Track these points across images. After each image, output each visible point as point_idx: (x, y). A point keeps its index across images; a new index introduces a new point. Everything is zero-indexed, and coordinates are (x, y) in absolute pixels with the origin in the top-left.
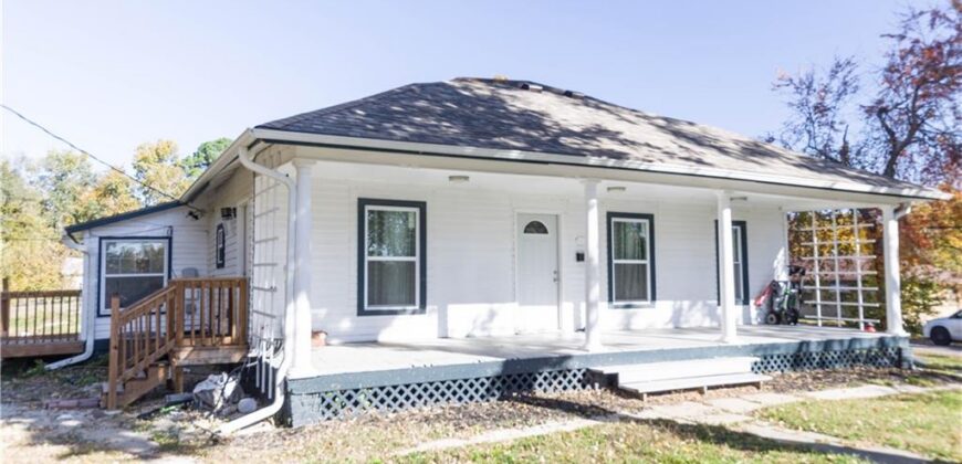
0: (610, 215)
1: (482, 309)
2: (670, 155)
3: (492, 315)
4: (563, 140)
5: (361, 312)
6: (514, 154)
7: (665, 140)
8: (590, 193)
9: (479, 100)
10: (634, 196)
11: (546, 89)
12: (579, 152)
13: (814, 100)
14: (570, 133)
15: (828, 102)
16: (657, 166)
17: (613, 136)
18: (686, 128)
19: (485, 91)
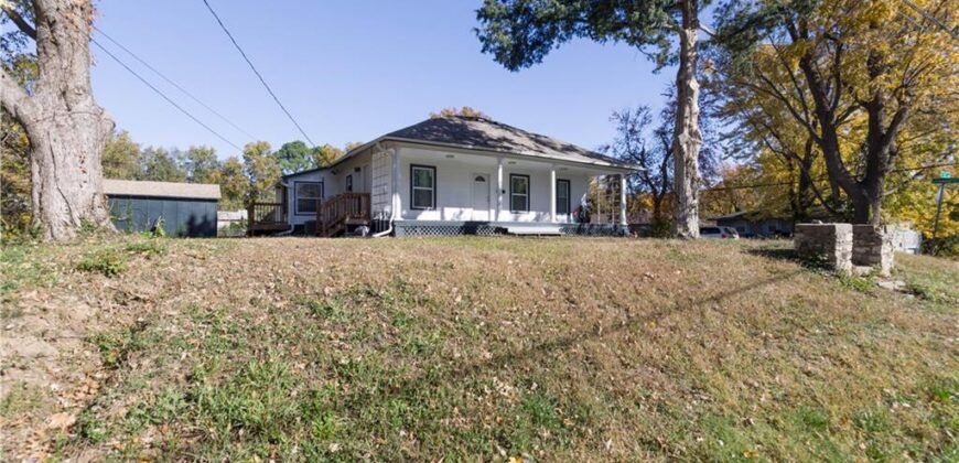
0: (511, 175)
1: (457, 210)
2: (530, 149)
3: (461, 213)
4: (489, 142)
5: (411, 208)
6: (470, 147)
7: (531, 144)
8: (500, 162)
9: (457, 125)
10: (521, 166)
11: (486, 121)
12: (494, 147)
13: (630, 127)
14: (491, 139)
15: (637, 128)
16: (523, 153)
17: (510, 141)
18: (543, 139)
19: (458, 121)
